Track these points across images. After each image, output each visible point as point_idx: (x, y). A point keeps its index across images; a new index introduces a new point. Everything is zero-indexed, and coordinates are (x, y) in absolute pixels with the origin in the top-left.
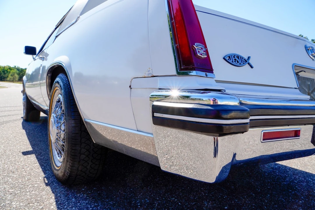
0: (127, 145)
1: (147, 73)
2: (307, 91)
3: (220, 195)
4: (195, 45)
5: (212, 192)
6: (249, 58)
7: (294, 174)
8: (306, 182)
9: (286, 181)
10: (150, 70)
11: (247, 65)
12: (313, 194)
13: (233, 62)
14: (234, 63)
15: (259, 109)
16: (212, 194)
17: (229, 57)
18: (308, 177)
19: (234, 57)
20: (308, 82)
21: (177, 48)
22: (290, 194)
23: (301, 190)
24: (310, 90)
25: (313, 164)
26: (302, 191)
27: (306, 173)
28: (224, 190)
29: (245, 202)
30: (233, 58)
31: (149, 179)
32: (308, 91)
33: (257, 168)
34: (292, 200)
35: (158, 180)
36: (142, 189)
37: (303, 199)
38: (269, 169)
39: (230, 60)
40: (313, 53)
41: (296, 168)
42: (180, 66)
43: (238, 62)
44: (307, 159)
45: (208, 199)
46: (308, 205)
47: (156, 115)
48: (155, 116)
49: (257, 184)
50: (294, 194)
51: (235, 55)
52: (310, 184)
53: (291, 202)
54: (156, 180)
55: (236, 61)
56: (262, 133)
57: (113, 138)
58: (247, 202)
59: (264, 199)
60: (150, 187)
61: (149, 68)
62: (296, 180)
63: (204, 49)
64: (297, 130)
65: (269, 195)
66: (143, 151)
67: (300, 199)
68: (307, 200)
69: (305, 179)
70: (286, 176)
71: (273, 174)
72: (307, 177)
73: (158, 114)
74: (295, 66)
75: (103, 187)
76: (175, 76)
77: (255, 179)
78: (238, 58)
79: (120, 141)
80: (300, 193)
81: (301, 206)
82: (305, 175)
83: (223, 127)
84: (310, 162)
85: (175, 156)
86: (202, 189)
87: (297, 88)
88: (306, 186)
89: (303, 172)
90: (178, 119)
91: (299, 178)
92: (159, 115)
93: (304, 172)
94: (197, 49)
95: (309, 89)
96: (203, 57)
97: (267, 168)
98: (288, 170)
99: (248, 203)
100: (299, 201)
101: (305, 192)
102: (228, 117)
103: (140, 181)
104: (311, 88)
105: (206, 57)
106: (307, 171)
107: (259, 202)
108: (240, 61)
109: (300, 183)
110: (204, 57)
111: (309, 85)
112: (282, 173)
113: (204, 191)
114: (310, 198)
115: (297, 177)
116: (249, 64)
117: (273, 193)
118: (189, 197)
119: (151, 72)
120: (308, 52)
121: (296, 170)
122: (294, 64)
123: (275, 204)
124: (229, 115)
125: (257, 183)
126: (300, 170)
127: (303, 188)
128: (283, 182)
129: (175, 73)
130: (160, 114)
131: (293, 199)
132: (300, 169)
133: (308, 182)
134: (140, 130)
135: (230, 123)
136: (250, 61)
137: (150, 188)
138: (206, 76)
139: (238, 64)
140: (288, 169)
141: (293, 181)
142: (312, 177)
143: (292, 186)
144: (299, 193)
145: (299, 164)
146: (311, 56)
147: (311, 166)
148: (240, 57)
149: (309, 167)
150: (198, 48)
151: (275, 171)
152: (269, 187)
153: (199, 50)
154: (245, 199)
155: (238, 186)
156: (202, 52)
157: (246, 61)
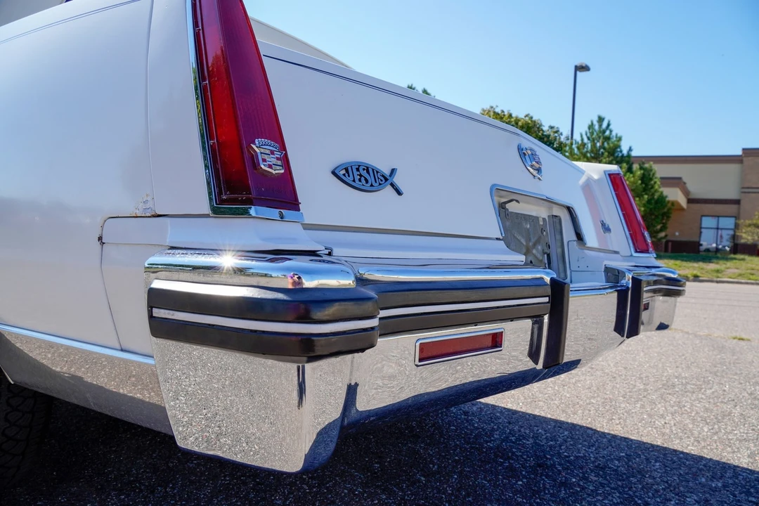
0: (107, 387)
1: (141, 206)
2: (525, 244)
3: (346, 488)
4: (255, 144)
5: (328, 482)
6: (393, 171)
7: (510, 423)
8: (533, 437)
9: (493, 440)
10: (149, 199)
11: (389, 188)
12: (544, 461)
13: (354, 181)
14: (357, 184)
15: (407, 293)
16: (327, 488)
17: (347, 170)
18: (537, 426)
19: (358, 170)
20: (526, 224)
21: (212, 147)
22: (500, 468)
23: (521, 456)
24: (530, 240)
25: (549, 397)
26: (523, 458)
27: (535, 417)
28: (357, 475)
29: (403, 499)
30: (356, 173)
31: (171, 465)
32: (526, 242)
33: (432, 416)
34: (502, 481)
35: (195, 464)
36: (152, 492)
37: (524, 477)
38: (459, 417)
39: (349, 176)
40: (534, 163)
41: (514, 408)
42: (220, 193)
43: (367, 181)
44: (538, 387)
45: (319, 500)
46: (535, 486)
47: (158, 313)
48: (155, 317)
49: (431, 453)
50: (507, 467)
51: (359, 166)
52: (540, 440)
53: (501, 487)
54: (191, 465)
55: (363, 179)
56: (418, 344)
57: (73, 369)
58: (408, 497)
59: (445, 486)
60: (173, 485)
61: (147, 195)
62: (513, 436)
63: (278, 154)
64: (497, 333)
65: (456, 477)
66: (147, 400)
67: (519, 477)
68: (533, 476)
69: (532, 431)
70: (493, 428)
71: (466, 428)
72: (535, 426)
73: (162, 311)
74: (496, 190)
75: (41, 501)
76: (207, 216)
77: (428, 441)
78: (368, 172)
79: (89, 377)
80: (521, 464)
81: (520, 492)
82: (533, 423)
83: (313, 341)
84: (542, 393)
85: (221, 413)
86: (304, 477)
87: (501, 238)
88: (532, 447)
89: (528, 416)
90: (209, 325)
91: (520, 431)
92: (165, 313)
93: (530, 415)
94: (259, 155)
95: (528, 240)
96: (274, 172)
97: (454, 413)
98: (498, 415)
99: (409, 500)
100: (517, 482)
101: (529, 461)
102: (325, 318)
103: (147, 473)
104: (532, 236)
105: (282, 171)
106: (537, 412)
107: (434, 494)
108: (371, 179)
109: (520, 440)
110: (277, 172)
111: (528, 230)
112: (485, 423)
113: (308, 482)
114: (538, 471)
115: (516, 428)
116: (392, 185)
117: (465, 471)
118: (273, 500)
119: (150, 205)
120: (524, 159)
121: (515, 412)
122: (493, 186)
123: (468, 495)
124: (327, 313)
125: (431, 450)
126: (523, 413)
127: (527, 452)
128: (487, 442)
129: (206, 209)
130: (167, 311)
131: (504, 478)
132: (523, 410)
133: (536, 437)
134: (127, 349)
135: (329, 332)
136: (397, 180)
137: (173, 488)
138: (282, 218)
139: (367, 187)
140: (498, 412)
141: (507, 437)
142: (544, 426)
143: (505, 449)
144: (519, 463)
145: (522, 398)
146: (529, 168)
147: (544, 402)
148: (373, 170)
149: (541, 403)
150: (262, 151)
151: (472, 420)
152: (457, 458)
153: (266, 157)
154: (402, 492)
155: (389, 462)
156: (272, 160)
157: (386, 180)
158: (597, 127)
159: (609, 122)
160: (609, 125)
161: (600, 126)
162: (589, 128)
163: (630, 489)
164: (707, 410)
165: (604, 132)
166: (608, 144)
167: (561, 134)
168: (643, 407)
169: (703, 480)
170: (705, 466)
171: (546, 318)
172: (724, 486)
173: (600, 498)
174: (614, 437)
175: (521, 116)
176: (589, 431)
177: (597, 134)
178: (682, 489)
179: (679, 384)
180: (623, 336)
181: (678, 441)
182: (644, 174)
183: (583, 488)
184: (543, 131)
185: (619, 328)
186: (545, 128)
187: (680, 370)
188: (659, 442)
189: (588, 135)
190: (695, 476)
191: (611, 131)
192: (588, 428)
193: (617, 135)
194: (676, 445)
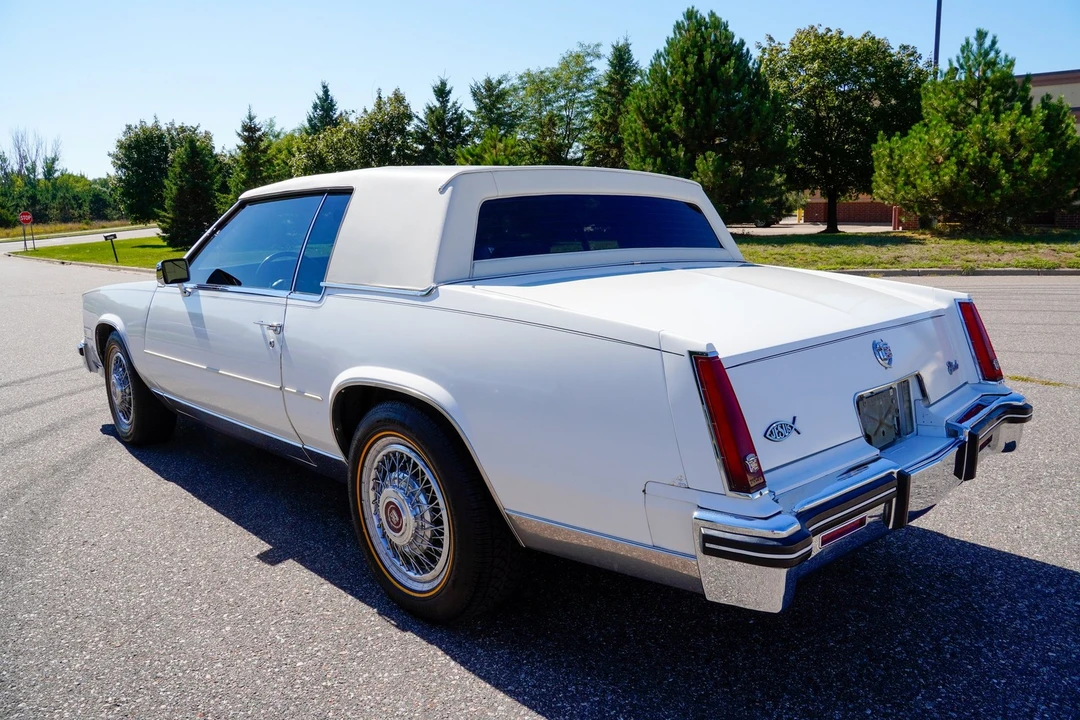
1: (677, 481)
2: (878, 419)
6: (794, 422)
10: (683, 478)
11: (793, 433)
13: (776, 437)
14: (777, 439)
17: (771, 432)
21: (724, 460)
30: (776, 431)
39: (773, 435)
43: (782, 434)
51: (777, 425)
55: (780, 433)
56: (820, 538)
61: (681, 476)
64: (862, 518)
73: (712, 545)
78: (782, 428)
95: (881, 414)
104: (883, 410)
108: (784, 432)
116: (795, 430)
119: (684, 482)
120: (878, 355)
136: (797, 424)
139: (783, 437)
146: (882, 362)
148: (784, 424)
157: (791, 427)
158: (975, 48)
159: (995, 37)
160: (994, 43)
161: (981, 45)
162: (963, 51)
163: (970, 595)
164: (1067, 509)
165: (987, 54)
166: (993, 72)
167: (920, 57)
168: (999, 508)
169: (1039, 587)
170: (1045, 573)
171: (894, 500)
172: (1057, 592)
173: (942, 604)
174: (963, 543)
175: (857, 36)
176: (940, 539)
177: (976, 59)
178: (1016, 595)
179: (1046, 476)
180: (960, 478)
181: (1026, 548)
182: (1049, 116)
183: (929, 595)
184: (891, 56)
185: (958, 473)
186: (895, 49)
187: (1053, 454)
188: (1006, 549)
189: (961, 61)
190: (1032, 583)
191: (997, 52)
192: (939, 534)
193: (1007, 56)
194: (1023, 552)
